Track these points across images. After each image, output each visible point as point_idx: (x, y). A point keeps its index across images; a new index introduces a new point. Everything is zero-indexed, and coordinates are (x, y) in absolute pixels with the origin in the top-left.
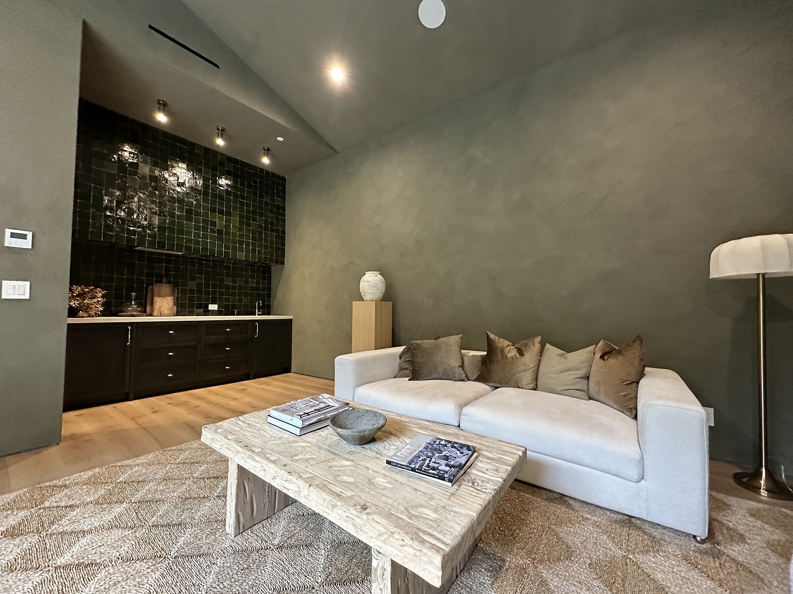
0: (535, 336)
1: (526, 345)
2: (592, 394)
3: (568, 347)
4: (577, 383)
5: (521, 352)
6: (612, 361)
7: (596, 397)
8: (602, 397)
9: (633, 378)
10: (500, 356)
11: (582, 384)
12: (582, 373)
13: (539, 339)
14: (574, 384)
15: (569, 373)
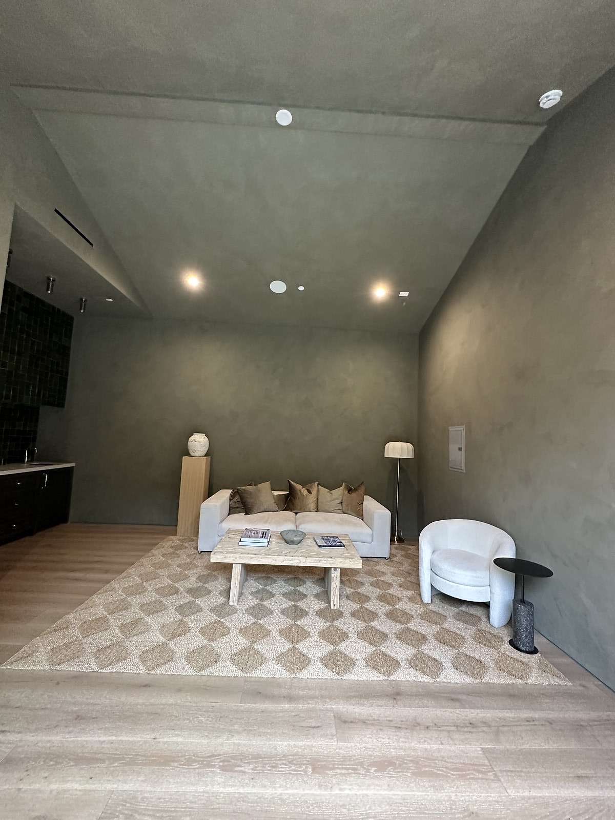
0: (314, 482)
1: (311, 487)
2: (344, 510)
3: (331, 488)
4: (339, 506)
5: (309, 492)
6: (354, 495)
7: (346, 512)
8: (349, 512)
9: (361, 502)
10: (299, 494)
11: (340, 507)
12: (339, 501)
13: (317, 483)
14: (337, 507)
15: (335, 501)
